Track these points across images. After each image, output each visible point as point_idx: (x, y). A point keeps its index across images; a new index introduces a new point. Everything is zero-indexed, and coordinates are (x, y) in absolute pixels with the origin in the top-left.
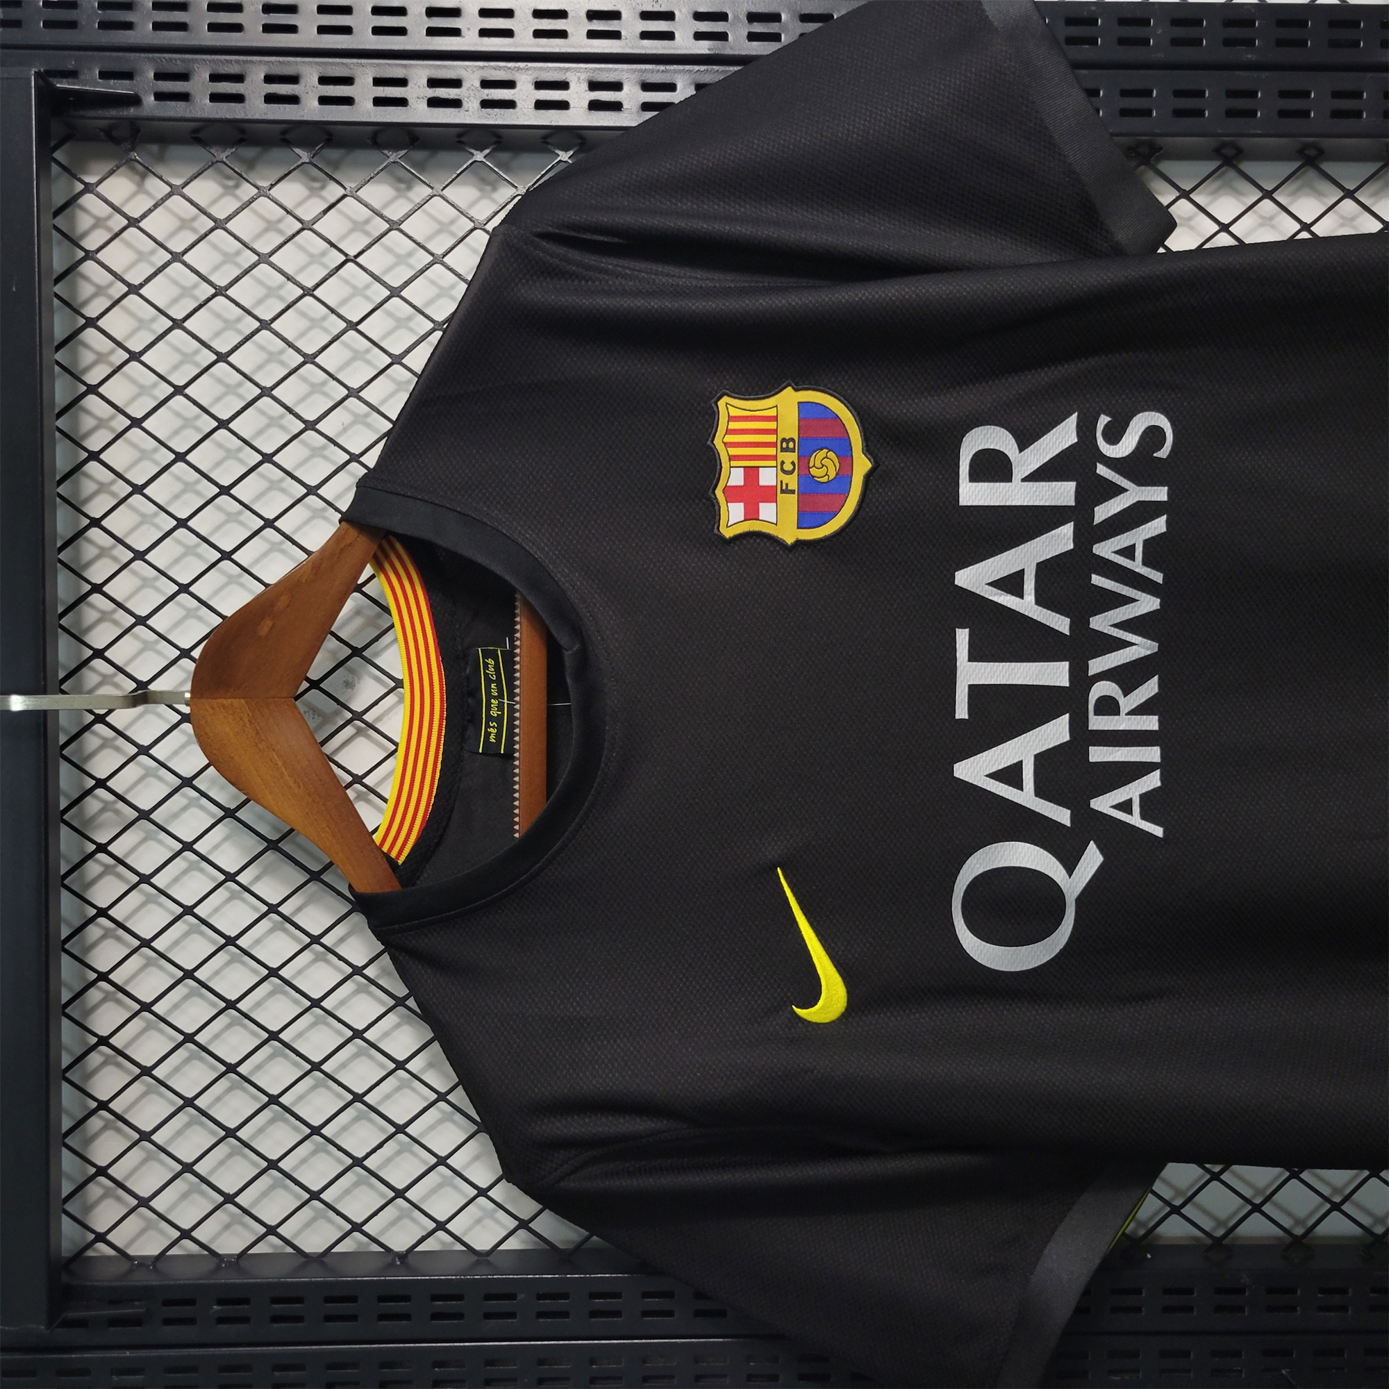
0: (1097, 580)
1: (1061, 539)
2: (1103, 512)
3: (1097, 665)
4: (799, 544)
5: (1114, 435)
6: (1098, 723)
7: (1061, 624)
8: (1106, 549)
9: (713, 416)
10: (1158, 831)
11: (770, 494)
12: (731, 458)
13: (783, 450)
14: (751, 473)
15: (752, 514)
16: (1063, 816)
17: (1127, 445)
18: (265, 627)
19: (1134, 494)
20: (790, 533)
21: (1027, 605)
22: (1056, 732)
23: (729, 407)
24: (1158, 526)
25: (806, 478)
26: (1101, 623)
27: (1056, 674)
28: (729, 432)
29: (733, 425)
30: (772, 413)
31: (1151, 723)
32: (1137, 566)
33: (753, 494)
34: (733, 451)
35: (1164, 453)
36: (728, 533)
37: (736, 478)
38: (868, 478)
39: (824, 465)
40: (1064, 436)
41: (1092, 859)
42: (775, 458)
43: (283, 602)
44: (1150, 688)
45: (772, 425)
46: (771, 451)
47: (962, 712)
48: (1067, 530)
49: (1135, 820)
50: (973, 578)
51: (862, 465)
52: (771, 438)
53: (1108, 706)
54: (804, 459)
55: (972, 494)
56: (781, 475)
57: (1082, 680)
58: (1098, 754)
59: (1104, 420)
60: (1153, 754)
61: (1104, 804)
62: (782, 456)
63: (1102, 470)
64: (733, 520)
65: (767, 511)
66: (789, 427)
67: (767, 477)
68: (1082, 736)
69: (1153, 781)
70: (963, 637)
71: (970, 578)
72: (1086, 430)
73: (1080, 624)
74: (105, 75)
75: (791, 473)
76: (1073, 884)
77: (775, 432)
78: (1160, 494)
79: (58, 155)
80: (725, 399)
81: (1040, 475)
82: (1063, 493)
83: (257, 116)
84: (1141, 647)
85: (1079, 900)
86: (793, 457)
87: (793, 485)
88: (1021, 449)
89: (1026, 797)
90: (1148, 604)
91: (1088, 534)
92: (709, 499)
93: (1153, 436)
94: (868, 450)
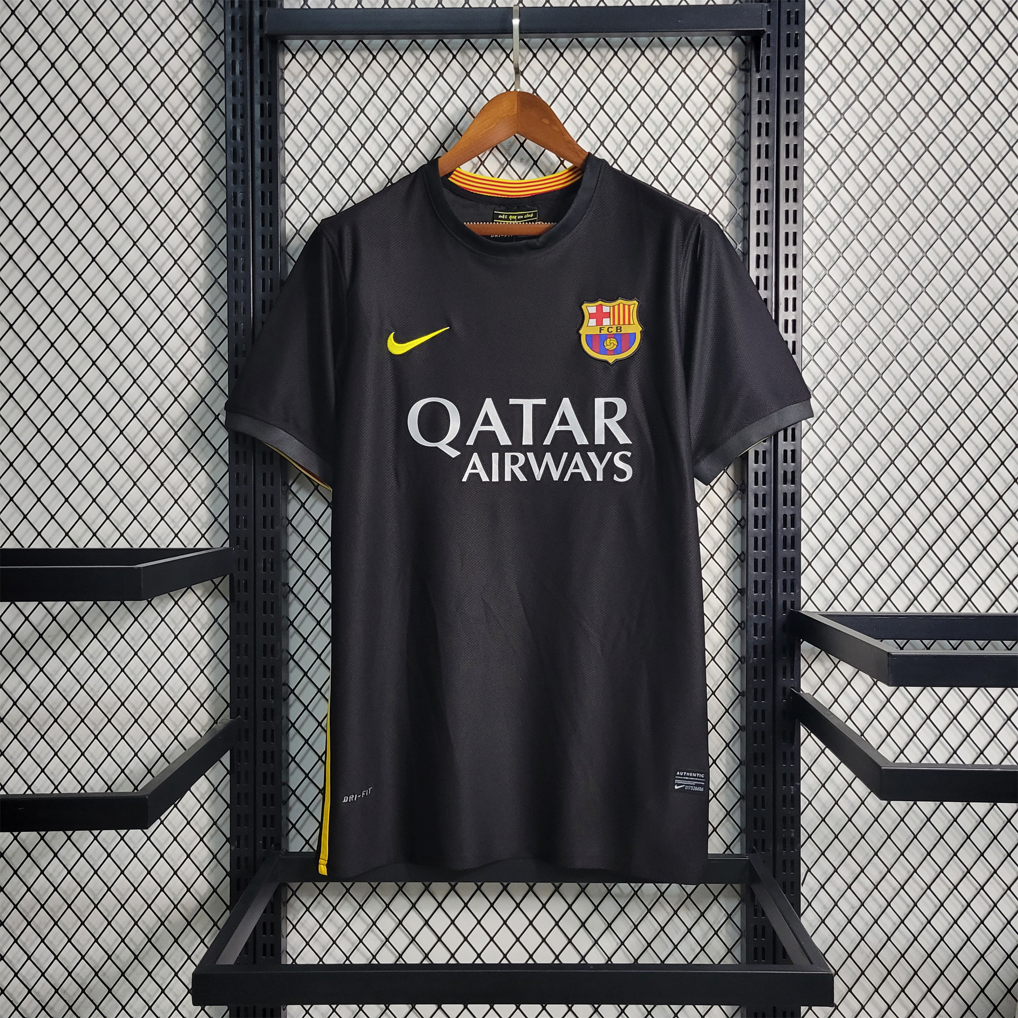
0: (565, 455)
1: (581, 439)
2: (592, 455)
3: (531, 456)
4: (580, 335)
5: (623, 458)
6: (508, 456)
7: (548, 441)
8: (578, 457)
9: (631, 299)
10: (465, 479)
11: (600, 323)
12: (614, 307)
13: (617, 327)
14: (608, 315)
15: (591, 316)
16: (471, 442)
17: (619, 463)
18: (546, 121)
19: (600, 467)
20: (583, 332)
21: (555, 427)
22: (504, 439)
23: (634, 305)
24: (587, 478)
25: (606, 337)
26: (548, 458)
27: (528, 439)
28: (624, 305)
29: (627, 307)
30: (632, 323)
31: (508, 478)
32: (571, 470)
33: (599, 316)
34: (616, 307)
35: (616, 478)
36: (584, 307)
37: (606, 309)
38: (606, 362)
39: (611, 344)
40: (622, 438)
41: (453, 453)
42: (614, 324)
43: (556, 128)
44: (522, 478)
45: (627, 322)
46: (616, 323)
47: (512, 401)
48: (586, 442)
49: (469, 470)
50: (566, 406)
51: (611, 359)
52: (622, 323)
53: (515, 460)
54: (614, 336)
55: (600, 403)
56: (607, 327)
57: (525, 450)
58: (495, 456)
59: (629, 454)
60: (495, 478)
61: (475, 458)
62: (615, 327)
63: (609, 454)
64: (589, 308)
65: (593, 322)
66: (626, 330)
67: (606, 322)
68: (502, 450)
69: (485, 478)
70: (543, 402)
71: (566, 402)
72: (625, 447)
73: (547, 449)
74: (768, 58)
75: (608, 331)
76: (443, 445)
77: (624, 324)
78: (600, 478)
79: (738, 40)
80: (637, 303)
81: (607, 429)
82: (600, 439)
83: (752, 119)
84: (538, 474)
85: (437, 448)
86: (614, 332)
87: (603, 332)
88: (618, 422)
89: (478, 427)
90: (556, 476)
91: (584, 450)
92: (597, 298)
93: (623, 474)
94: (617, 362)
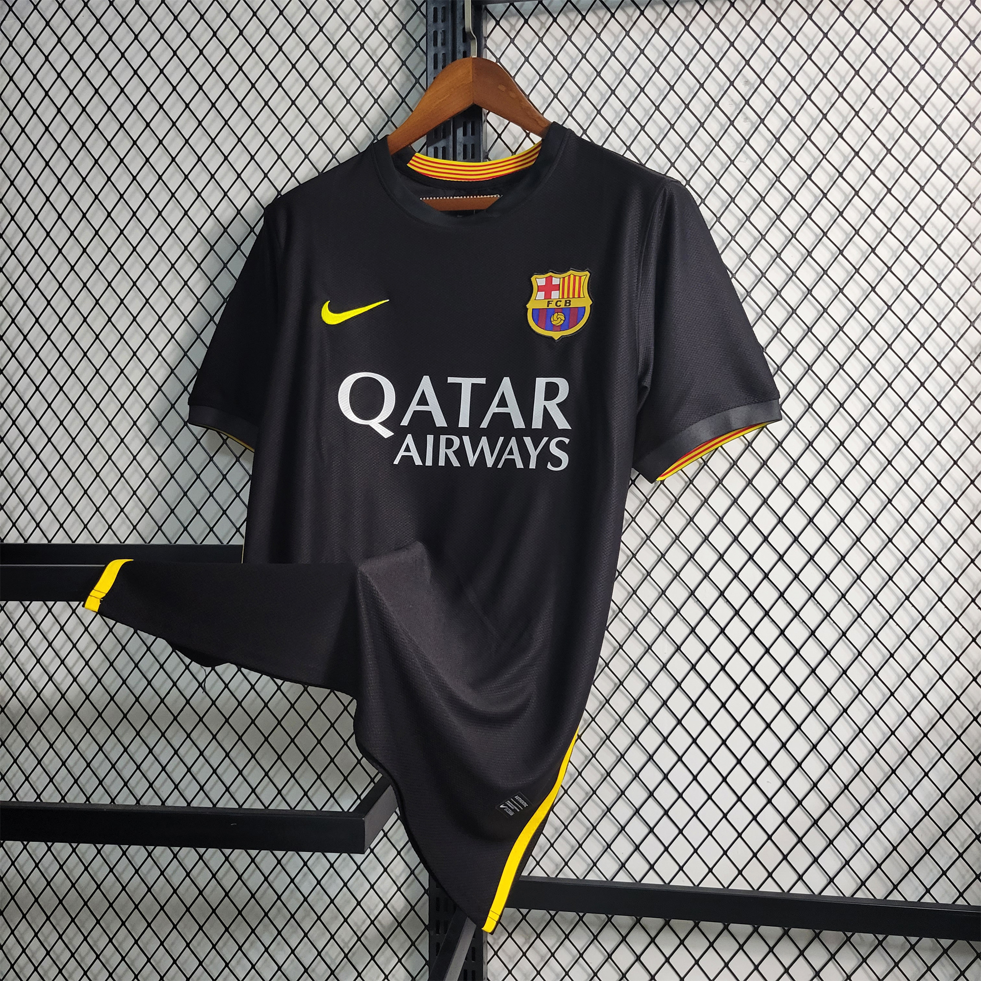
0: (501, 439)
1: (518, 422)
2: (528, 441)
3: (466, 439)
4: (527, 309)
5: (560, 445)
6: (443, 439)
7: (484, 424)
8: (513, 442)
9: (583, 270)
10: (396, 462)
11: (548, 296)
12: (564, 278)
13: (566, 301)
14: (557, 287)
15: (540, 289)
16: (405, 422)
17: (554, 450)
19: (534, 454)
20: (530, 306)
21: (494, 409)
22: (440, 421)
23: (585, 276)
24: (520, 465)
25: (554, 311)
26: (484, 442)
27: (464, 421)
28: (575, 276)
29: (577, 278)
30: (582, 296)
31: (442, 463)
32: (505, 456)
33: (548, 289)
34: (566, 279)
35: (550, 466)
36: (533, 279)
37: (556, 281)
38: (551, 338)
39: (558, 319)
40: (562, 423)
41: (386, 433)
42: (563, 298)
44: (456, 463)
45: (576, 296)
46: (566, 296)
47: (451, 380)
48: (523, 426)
49: (402, 453)
50: (506, 386)
51: (556, 335)
52: (571, 296)
53: (449, 444)
54: (562, 310)
55: (541, 383)
56: (556, 301)
57: (460, 432)
58: (430, 439)
59: (567, 441)
60: (429, 462)
61: (409, 440)
62: (563, 301)
63: (545, 439)
64: (539, 280)
65: (541, 295)
66: (575, 303)
67: (555, 295)
68: (438, 432)
69: (418, 462)
70: (482, 381)
71: (506, 383)
72: (564, 433)
73: (484, 432)
75: (556, 305)
76: (375, 424)
77: (574, 297)
78: (532, 465)
80: (589, 274)
81: (546, 412)
82: (537, 423)
84: (472, 459)
85: (368, 426)
86: (563, 306)
87: (551, 306)
88: (559, 405)
89: (414, 407)
90: (490, 462)
91: (519, 435)
92: (548, 270)
93: (557, 462)
94: (563, 338)
